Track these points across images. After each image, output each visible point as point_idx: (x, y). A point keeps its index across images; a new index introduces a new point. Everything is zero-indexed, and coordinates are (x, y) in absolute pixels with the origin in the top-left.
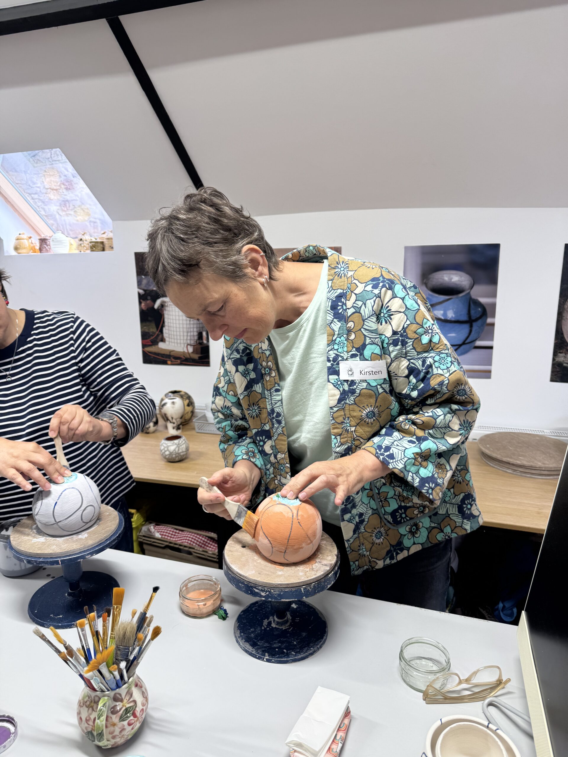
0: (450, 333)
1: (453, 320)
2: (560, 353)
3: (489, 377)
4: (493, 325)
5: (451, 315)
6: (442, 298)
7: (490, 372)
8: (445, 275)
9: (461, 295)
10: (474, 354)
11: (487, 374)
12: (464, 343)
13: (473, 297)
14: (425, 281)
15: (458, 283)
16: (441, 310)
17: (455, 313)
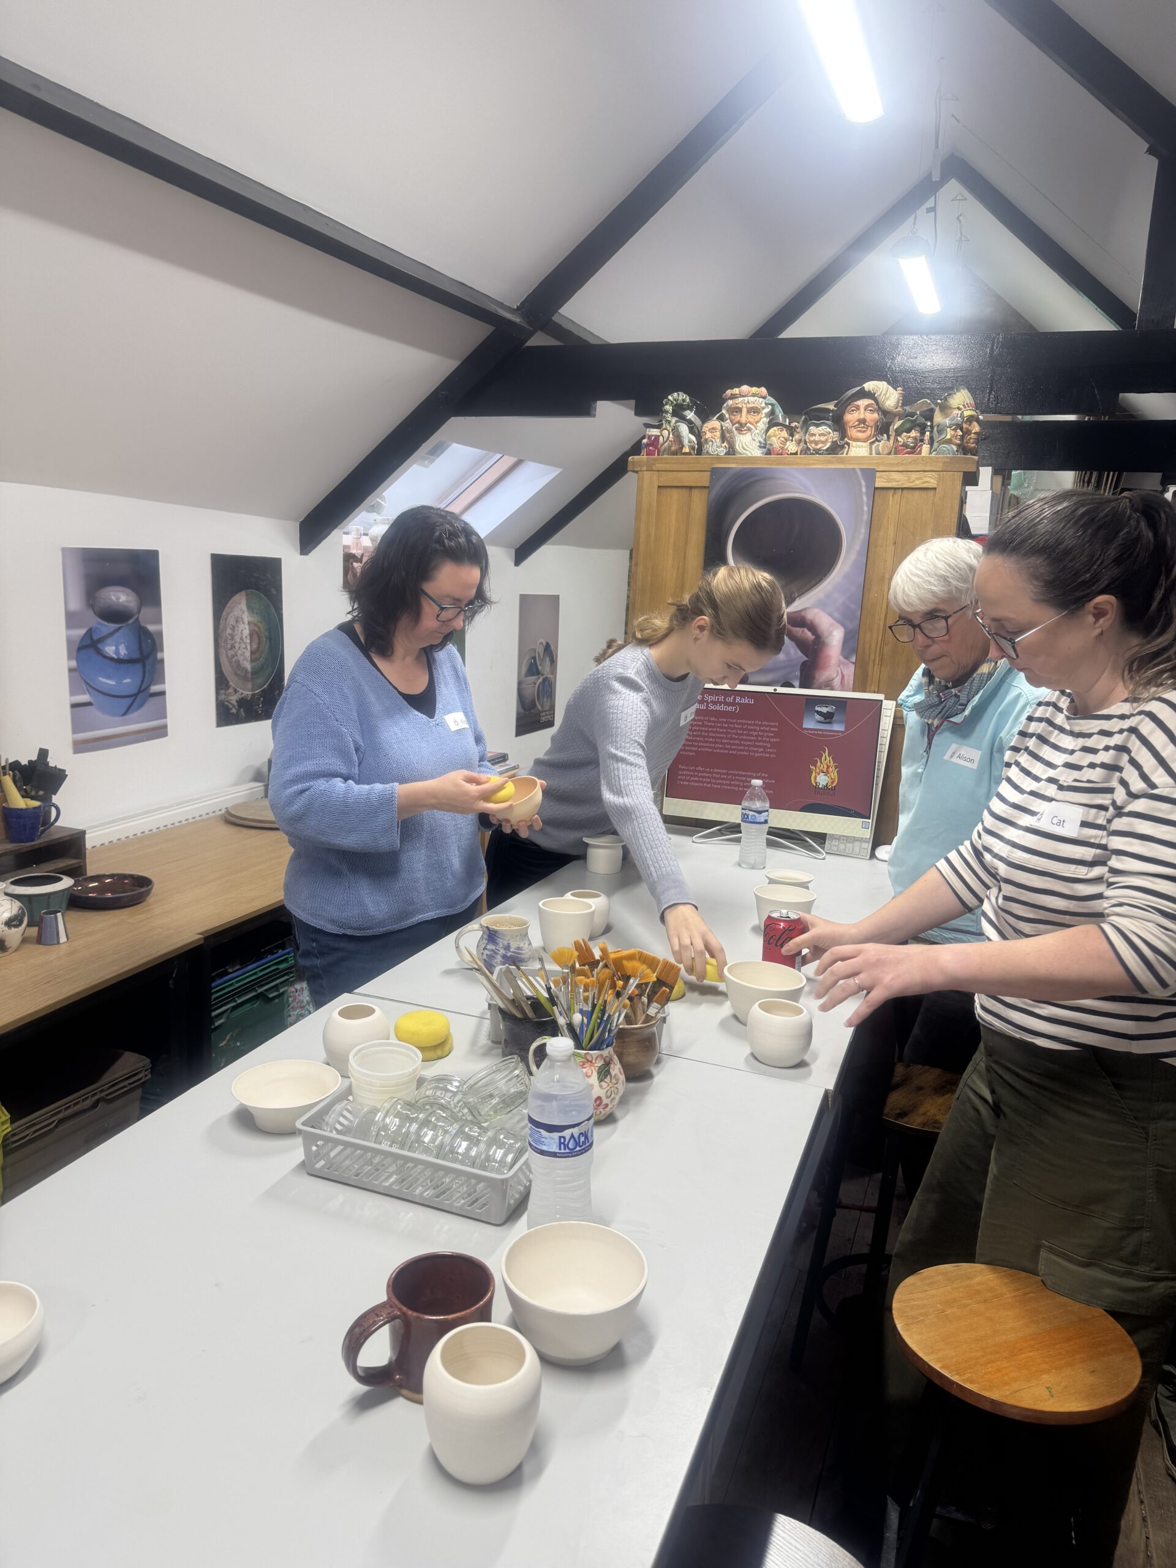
0: (125, 679)
1: (126, 658)
2: (222, 689)
3: (165, 734)
4: (162, 661)
5: (123, 652)
6: (113, 626)
7: (165, 727)
8: (112, 593)
9: (131, 621)
10: (152, 703)
11: (161, 732)
12: (140, 692)
13: (142, 624)
14: (91, 602)
15: (126, 604)
16: (113, 645)
17: (127, 648)
